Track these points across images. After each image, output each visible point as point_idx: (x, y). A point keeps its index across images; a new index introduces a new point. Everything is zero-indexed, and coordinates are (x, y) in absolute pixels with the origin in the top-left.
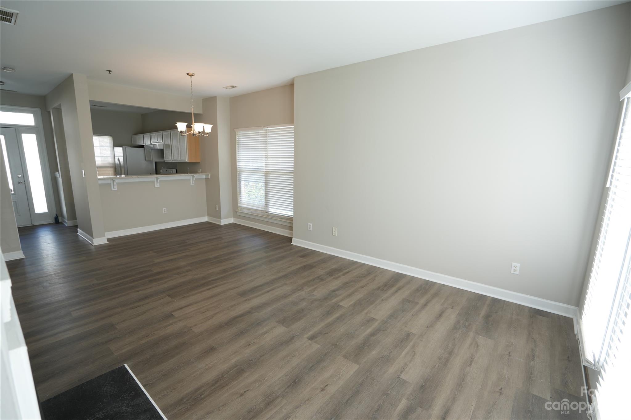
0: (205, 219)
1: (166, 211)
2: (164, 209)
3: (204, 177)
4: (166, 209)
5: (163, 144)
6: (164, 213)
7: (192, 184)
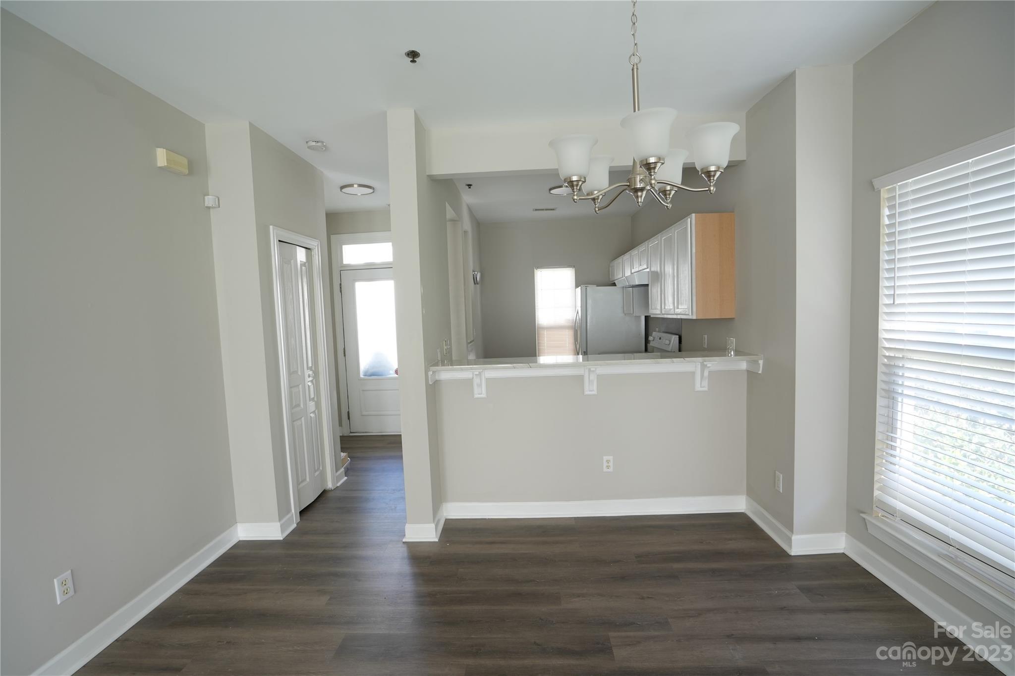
0: (738, 504)
1: (611, 464)
2: (605, 458)
3: (743, 365)
4: (611, 458)
5: (648, 272)
6: (605, 470)
7: (698, 387)
